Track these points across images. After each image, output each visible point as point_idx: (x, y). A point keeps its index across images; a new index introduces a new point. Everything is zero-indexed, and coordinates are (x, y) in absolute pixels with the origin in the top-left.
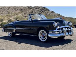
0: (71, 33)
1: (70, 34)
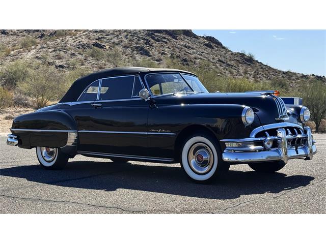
0: (306, 151)
1: (301, 152)
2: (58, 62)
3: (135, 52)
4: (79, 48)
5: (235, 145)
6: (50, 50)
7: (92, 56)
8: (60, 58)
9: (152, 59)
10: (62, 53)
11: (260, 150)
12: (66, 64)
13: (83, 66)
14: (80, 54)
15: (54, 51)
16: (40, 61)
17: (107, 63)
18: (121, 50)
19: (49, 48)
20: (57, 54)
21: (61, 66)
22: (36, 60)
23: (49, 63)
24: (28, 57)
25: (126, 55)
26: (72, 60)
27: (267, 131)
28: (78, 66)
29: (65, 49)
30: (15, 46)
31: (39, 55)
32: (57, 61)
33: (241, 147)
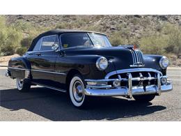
3: (159, 19)
4: (126, 18)
5: (93, 83)
7: (132, 22)
8: (113, 24)
10: (115, 22)
11: (111, 88)
12: (116, 27)
13: (125, 28)
14: (125, 21)
15: (111, 20)
16: (102, 26)
17: (140, 26)
18: (151, 18)
19: (108, 19)
21: (113, 29)
23: (107, 27)
24: (97, 24)
25: (154, 21)
27: (120, 74)
29: (117, 19)
31: (102, 23)
32: (111, 26)
33: (96, 85)
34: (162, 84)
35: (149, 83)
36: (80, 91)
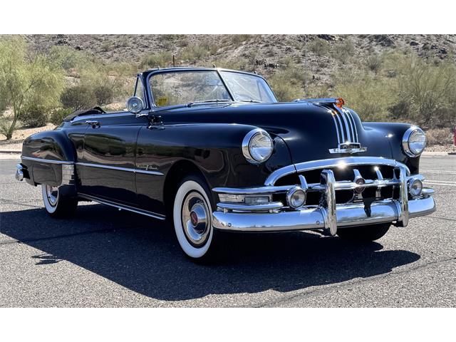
2: (269, 61)
3: (374, 43)
4: (300, 41)
6: (261, 46)
7: (314, 50)
8: (272, 55)
9: (397, 51)
10: (275, 49)
11: (282, 210)
12: (278, 62)
13: (299, 65)
14: (297, 48)
15: (266, 46)
16: (247, 60)
17: (331, 59)
18: (355, 41)
19: (260, 43)
20: (268, 50)
21: (271, 66)
22: (243, 58)
23: (257, 62)
24: (234, 55)
25: (362, 48)
26: (287, 57)
27: (304, 173)
28: (293, 64)
29: (279, 43)
30: (226, 42)
31: (246, 52)
32: (267, 59)
33: (243, 203)
34: (410, 197)
35: (378, 194)
36: (200, 219)
